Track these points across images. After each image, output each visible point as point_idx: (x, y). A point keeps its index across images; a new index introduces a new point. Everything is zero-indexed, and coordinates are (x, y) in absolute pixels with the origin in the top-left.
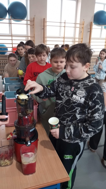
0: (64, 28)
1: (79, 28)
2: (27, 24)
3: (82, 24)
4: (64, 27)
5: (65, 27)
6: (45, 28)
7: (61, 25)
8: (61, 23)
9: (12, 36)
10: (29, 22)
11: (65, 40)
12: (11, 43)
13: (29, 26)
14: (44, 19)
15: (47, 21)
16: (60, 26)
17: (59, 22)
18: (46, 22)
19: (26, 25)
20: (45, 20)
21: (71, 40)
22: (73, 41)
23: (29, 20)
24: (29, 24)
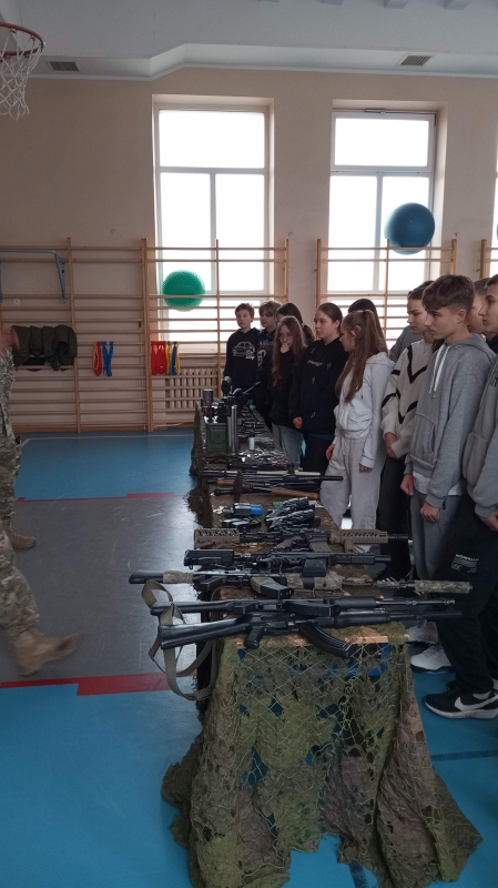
0: (385, 263)
1: (439, 263)
2: (266, 261)
3: (449, 248)
4: (385, 260)
5: (387, 260)
6: (322, 265)
7: (377, 254)
8: (377, 249)
9: (218, 297)
10: (272, 255)
11: (389, 302)
12: (216, 317)
13: (272, 265)
14: (319, 240)
15: (330, 246)
16: (377, 260)
17: (373, 246)
18: (327, 249)
19: (262, 264)
20: (323, 246)
23: (271, 249)
24: (271, 261)
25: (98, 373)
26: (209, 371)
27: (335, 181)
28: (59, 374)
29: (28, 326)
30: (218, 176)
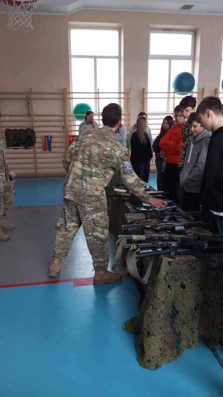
0: (173, 99)
2: (119, 98)
6: (145, 100)
7: (169, 95)
8: (169, 93)
9: (99, 115)
10: (122, 95)
13: (122, 100)
14: (144, 89)
15: (148, 91)
16: (169, 98)
17: (167, 91)
18: (147, 93)
20: (146, 91)
23: (122, 93)
24: (122, 98)
25: (45, 150)
27: (150, 62)
28: (28, 151)
29: (13, 128)
30: (97, 59)
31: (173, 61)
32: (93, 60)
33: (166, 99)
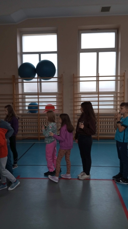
1: (119, 81)
3: (123, 76)
5: (98, 81)
9: (39, 94)
12: (38, 101)
21: (113, 95)
22: (115, 96)
23: (57, 78)
24: (56, 82)
26: (36, 120)
27: (82, 55)
30: (42, 55)
31: (100, 53)
32: (38, 55)
33: (96, 82)
